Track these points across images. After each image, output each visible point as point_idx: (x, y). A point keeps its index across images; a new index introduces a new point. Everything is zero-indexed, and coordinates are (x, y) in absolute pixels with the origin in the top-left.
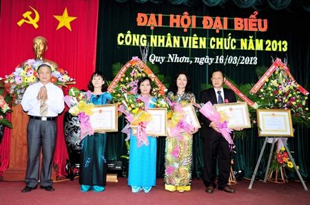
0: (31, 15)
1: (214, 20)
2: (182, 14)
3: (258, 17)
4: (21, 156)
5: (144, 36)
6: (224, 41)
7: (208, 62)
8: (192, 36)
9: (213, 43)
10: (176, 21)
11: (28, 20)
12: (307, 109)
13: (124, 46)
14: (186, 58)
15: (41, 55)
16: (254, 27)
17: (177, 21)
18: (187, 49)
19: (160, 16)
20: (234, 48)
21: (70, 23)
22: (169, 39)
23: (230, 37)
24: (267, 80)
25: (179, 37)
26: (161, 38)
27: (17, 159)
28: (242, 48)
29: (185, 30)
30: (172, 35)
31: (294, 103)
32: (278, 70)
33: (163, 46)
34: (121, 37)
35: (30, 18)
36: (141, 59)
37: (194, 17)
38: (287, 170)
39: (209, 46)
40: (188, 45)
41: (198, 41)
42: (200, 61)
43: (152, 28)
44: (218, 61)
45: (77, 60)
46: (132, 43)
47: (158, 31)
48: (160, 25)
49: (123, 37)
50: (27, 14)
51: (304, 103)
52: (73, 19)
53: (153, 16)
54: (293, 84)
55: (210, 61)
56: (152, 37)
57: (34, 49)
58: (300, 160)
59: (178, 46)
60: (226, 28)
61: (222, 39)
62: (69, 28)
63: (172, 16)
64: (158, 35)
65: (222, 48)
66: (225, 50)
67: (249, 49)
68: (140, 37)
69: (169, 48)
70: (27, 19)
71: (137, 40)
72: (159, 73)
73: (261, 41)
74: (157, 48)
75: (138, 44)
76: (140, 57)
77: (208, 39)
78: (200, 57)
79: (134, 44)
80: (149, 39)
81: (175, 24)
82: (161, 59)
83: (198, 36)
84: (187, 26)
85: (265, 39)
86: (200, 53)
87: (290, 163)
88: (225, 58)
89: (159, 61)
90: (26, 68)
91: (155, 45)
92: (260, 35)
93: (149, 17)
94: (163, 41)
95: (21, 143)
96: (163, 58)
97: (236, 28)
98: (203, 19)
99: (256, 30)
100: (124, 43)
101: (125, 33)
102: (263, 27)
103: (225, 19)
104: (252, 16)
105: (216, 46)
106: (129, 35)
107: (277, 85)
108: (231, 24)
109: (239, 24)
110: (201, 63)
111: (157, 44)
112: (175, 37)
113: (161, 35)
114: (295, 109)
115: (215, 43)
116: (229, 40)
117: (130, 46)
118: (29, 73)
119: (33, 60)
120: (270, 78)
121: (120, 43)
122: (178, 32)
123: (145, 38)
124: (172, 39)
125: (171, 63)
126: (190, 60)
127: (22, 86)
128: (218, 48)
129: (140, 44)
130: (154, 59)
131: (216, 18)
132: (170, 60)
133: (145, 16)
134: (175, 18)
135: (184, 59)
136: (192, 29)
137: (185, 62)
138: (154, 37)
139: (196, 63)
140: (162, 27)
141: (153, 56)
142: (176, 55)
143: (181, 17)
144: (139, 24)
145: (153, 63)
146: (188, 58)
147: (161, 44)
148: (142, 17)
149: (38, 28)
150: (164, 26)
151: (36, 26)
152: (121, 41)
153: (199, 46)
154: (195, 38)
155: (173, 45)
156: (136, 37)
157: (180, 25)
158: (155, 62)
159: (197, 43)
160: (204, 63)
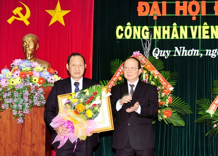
0: (21, 12)
2: (190, 1)
5: (146, 28)
8: (202, 25)
10: (182, 8)
11: (19, 17)
13: (124, 40)
14: (195, 51)
17: (184, 8)
18: (197, 40)
21: (64, 17)
22: (175, 29)
25: (186, 27)
26: (166, 29)
29: (194, 18)
30: (178, 25)
33: (168, 37)
34: (120, 30)
35: (20, 14)
36: (143, 53)
37: (203, 3)
40: (197, 35)
41: (209, 30)
43: (155, 18)
46: (132, 36)
47: (163, 21)
48: (164, 14)
49: (122, 30)
50: (17, 11)
52: (66, 12)
53: (155, 4)
56: (155, 28)
57: (23, 48)
59: (186, 37)
62: (63, 23)
63: (177, 3)
64: (162, 26)
68: (141, 29)
69: (175, 40)
70: (17, 16)
71: (139, 32)
72: (164, 70)
74: (161, 40)
75: (139, 37)
76: (142, 52)
78: (212, 49)
79: (134, 38)
80: (151, 31)
81: (181, 12)
82: (166, 53)
83: (209, 24)
84: (196, 13)
89: (164, 55)
90: (13, 69)
91: (159, 38)
93: (151, 5)
94: (168, 32)
95: (11, 151)
96: (168, 52)
98: (214, 4)
100: (124, 36)
101: (124, 25)
106: (128, 27)
110: (213, 55)
111: (162, 37)
112: (181, 27)
113: (166, 25)
117: (131, 40)
118: (15, 75)
119: (20, 60)
121: (119, 37)
123: (148, 30)
124: (179, 30)
125: (178, 57)
126: (201, 52)
127: (9, 89)
129: (141, 36)
130: (158, 53)
132: (177, 53)
133: (147, 4)
134: (181, 4)
135: (193, 52)
136: (202, 16)
137: (194, 55)
138: (158, 28)
139: (208, 56)
140: (166, 16)
141: (157, 50)
142: (184, 48)
143: (188, 4)
144: (141, 13)
145: (157, 58)
146: (198, 51)
147: (166, 35)
148: (143, 6)
149: (29, 25)
150: (169, 15)
151: (27, 23)
152: (120, 34)
153: (210, 36)
154: (206, 27)
155: (179, 36)
156: (137, 29)
157: (188, 13)
158: (159, 57)
159: (207, 32)
160: (217, 56)
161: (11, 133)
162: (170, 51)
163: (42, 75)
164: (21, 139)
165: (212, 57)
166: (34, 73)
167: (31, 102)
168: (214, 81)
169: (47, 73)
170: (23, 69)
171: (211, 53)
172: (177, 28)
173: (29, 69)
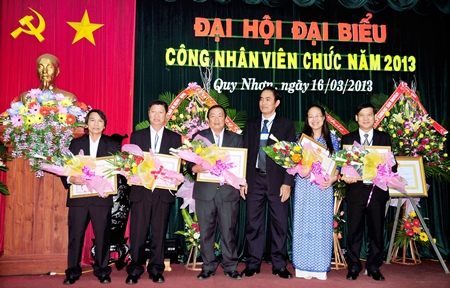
0: (32, 22)
1: (308, 26)
2: (261, 19)
3: (372, 22)
4: (22, 237)
5: (205, 52)
6: (323, 58)
7: (300, 89)
8: (277, 51)
9: (308, 61)
10: (252, 28)
11: (29, 29)
12: (446, 155)
13: (175, 68)
14: (268, 83)
15: (51, 83)
16: (366, 36)
17: (254, 29)
18: (270, 70)
19: (229, 21)
20: (338, 68)
21: (94, 33)
22: (242, 55)
23: (332, 52)
24: (388, 114)
25: (257, 53)
26: (231, 55)
27: (17, 242)
28: (350, 68)
29: (267, 42)
30: (247, 50)
31: (427, 147)
32: (402, 99)
33: (234, 66)
34: (171, 54)
35: (30, 26)
36: (202, 87)
37: (279, 23)
38: (419, 245)
39: (302, 66)
40: (271, 64)
41: (286, 58)
42: (289, 87)
43: (217, 40)
44: (316, 87)
45: (105, 89)
46: (187, 62)
47: (227, 45)
48: (229, 35)
49: (174, 54)
50: (26, 20)
51: (441, 147)
52: (97, 26)
53: (217, 22)
54: (425, 119)
55: (303, 87)
56: (217, 52)
57: (39, 74)
58: (438, 230)
59: (257, 66)
60: (326, 38)
61: (320, 55)
62: (92, 40)
63: (246, 22)
64: (226, 50)
65: (320, 68)
66: (325, 70)
67: (360, 69)
68: (199, 53)
69: (243, 69)
70: (26, 27)
71: (196, 58)
72: (229, 107)
73: (378, 56)
74: (225, 70)
75: (196, 64)
76: (201, 84)
77: (300, 54)
78: (289, 82)
79: (190, 64)
80: (212, 57)
81: (251, 33)
82: (231, 86)
83: (286, 51)
84: (269, 36)
85: (383, 54)
86: (289, 75)
87: (424, 234)
88: (325, 82)
89: (228, 88)
91: (223, 66)
92: (375, 49)
93: (212, 23)
94: (234, 59)
95: (23, 216)
96: (234, 85)
97: (341, 38)
98: (291, 25)
99: (369, 40)
100: (176, 62)
101: (177, 47)
102: (380, 36)
103: (325, 25)
104: (364, 20)
105: (311, 66)
106: (182, 50)
107: (402, 121)
108: (333, 32)
109: (345, 32)
110: (291, 90)
111: (226, 64)
112: (251, 53)
113: (231, 50)
114: (429, 156)
115: (311, 61)
116: (330, 55)
117: (185, 68)
118: (32, 110)
119: (38, 91)
120: (392, 111)
121: (170, 63)
122: (255, 45)
123: (207, 54)
124: (247, 56)
125: (246, 91)
127: (23, 130)
128: (315, 67)
129: (199, 63)
131: (312, 23)
132: (245, 87)
133: (206, 21)
134: (251, 24)
135: (266, 84)
136: (277, 40)
138: (220, 53)
139: (284, 90)
140: (232, 38)
141: (219, 81)
142: (254, 79)
143: (259, 23)
144: (198, 33)
145: (220, 92)
146: (271, 83)
147: (231, 63)
148: (202, 24)
149: (43, 41)
150: (235, 37)
151: (41, 39)
152: (171, 59)
153: (287, 66)
154: (281, 54)
155: (248, 65)
156: (194, 53)
157: (259, 35)
158: (222, 90)
159: (283, 60)
160: (296, 91)
161: (24, 191)
162: (236, 84)
163: (71, 112)
164: (37, 199)
165: (289, 92)
166: (60, 108)
167: (56, 147)
169: (78, 109)
170: (44, 103)
172: (245, 54)
173: (52, 103)
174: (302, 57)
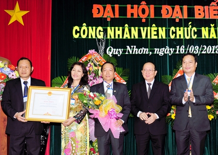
1: (173, 9)
2: (139, 4)
5: (100, 28)
6: (184, 30)
7: (168, 53)
8: (151, 27)
9: (173, 33)
10: (133, 11)
13: (80, 39)
14: (145, 49)
16: (215, 15)
17: (135, 11)
18: (146, 40)
19: (117, 7)
20: (194, 37)
21: (23, 17)
22: (127, 30)
23: (190, 26)
25: (137, 28)
26: (119, 30)
28: (203, 37)
29: (144, 20)
30: (130, 26)
33: (121, 37)
34: (76, 30)
36: (98, 52)
37: (152, 7)
39: (169, 36)
40: (147, 36)
41: (158, 31)
42: (160, 52)
43: (109, 20)
44: (179, 51)
46: (88, 36)
47: (115, 23)
48: (117, 16)
49: (78, 30)
52: (25, 12)
53: (109, 7)
55: (170, 51)
56: (109, 28)
59: (137, 37)
60: (186, 16)
61: (182, 28)
62: (22, 22)
63: (129, 6)
64: (115, 27)
65: (182, 37)
66: (185, 39)
67: (211, 37)
68: (96, 29)
69: (127, 39)
71: (94, 32)
72: (117, 66)
74: (115, 40)
75: (94, 37)
76: (97, 50)
77: (168, 28)
78: (160, 48)
79: (90, 37)
80: (105, 31)
81: (132, 15)
82: (119, 52)
83: (157, 26)
84: (145, 16)
86: (160, 43)
88: (186, 47)
89: (117, 53)
91: (113, 37)
93: (105, 8)
94: (120, 32)
97: (197, 17)
98: (161, 8)
99: (217, 17)
100: (80, 36)
101: (81, 26)
103: (185, 8)
104: (213, 3)
105: (176, 36)
106: (84, 28)
108: (191, 12)
109: (199, 12)
110: (161, 54)
111: (115, 36)
112: (133, 28)
113: (119, 26)
115: (175, 33)
116: (189, 29)
117: (87, 39)
121: (76, 36)
123: (102, 30)
124: (130, 31)
125: (129, 55)
126: (151, 51)
128: (178, 37)
129: (96, 36)
131: (176, 6)
132: (129, 52)
133: (101, 7)
134: (132, 8)
135: (144, 50)
136: (151, 19)
137: (144, 53)
138: (111, 29)
139: (156, 54)
140: (119, 18)
141: (111, 48)
142: (135, 47)
143: (138, 7)
144: (95, 15)
145: (111, 56)
146: (147, 49)
147: (119, 35)
148: (98, 8)
150: (121, 17)
152: (76, 34)
153: (158, 37)
154: (154, 28)
155: (131, 36)
156: (92, 29)
157: (138, 16)
158: (112, 54)
159: (156, 33)
160: (164, 54)
162: (122, 50)
163: (3, 72)
165: (160, 55)
168: (162, 76)
169: (8, 70)
171: (159, 51)
172: (129, 29)
174: (169, 30)
